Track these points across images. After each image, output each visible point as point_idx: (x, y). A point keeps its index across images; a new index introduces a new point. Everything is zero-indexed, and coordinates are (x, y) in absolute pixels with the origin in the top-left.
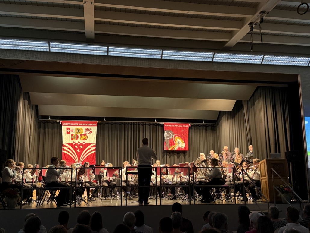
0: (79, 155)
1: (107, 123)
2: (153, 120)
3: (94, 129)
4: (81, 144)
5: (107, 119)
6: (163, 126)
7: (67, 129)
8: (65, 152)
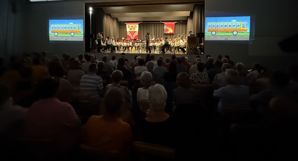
0: (132, 35)
1: (142, 23)
2: (160, 21)
3: (138, 26)
4: (133, 32)
5: (142, 22)
6: (164, 23)
7: (128, 26)
8: (128, 34)
